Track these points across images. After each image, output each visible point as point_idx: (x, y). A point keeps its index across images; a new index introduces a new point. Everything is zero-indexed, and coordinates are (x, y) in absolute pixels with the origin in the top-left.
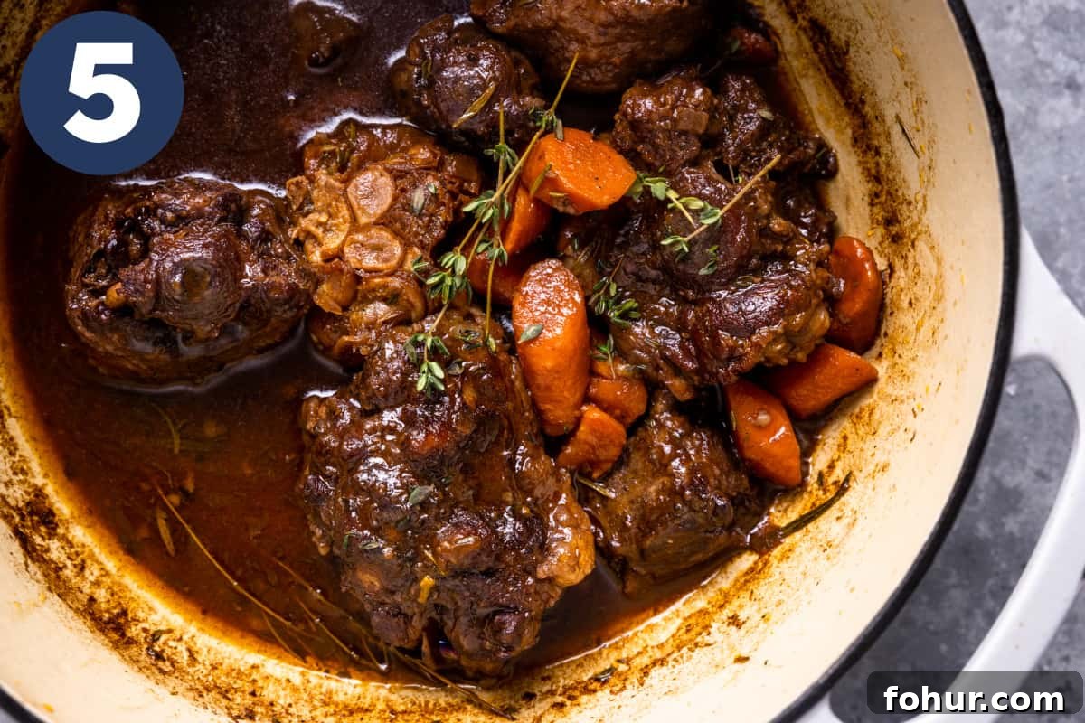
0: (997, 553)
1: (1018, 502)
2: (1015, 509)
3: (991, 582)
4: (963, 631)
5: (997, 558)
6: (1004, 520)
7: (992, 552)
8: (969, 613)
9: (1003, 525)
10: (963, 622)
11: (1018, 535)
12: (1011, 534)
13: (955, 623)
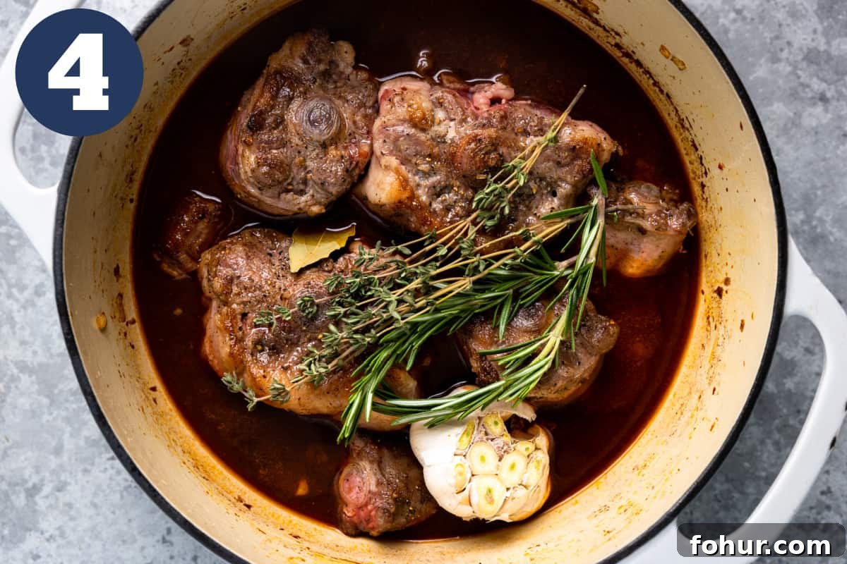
0: (780, 403)
1: (793, 369)
2: (791, 374)
3: (777, 422)
4: (759, 454)
5: (781, 406)
6: (785, 381)
7: (777, 402)
8: (762, 442)
9: (784, 384)
10: (759, 448)
11: (793, 391)
12: (789, 390)
13: (754, 448)
